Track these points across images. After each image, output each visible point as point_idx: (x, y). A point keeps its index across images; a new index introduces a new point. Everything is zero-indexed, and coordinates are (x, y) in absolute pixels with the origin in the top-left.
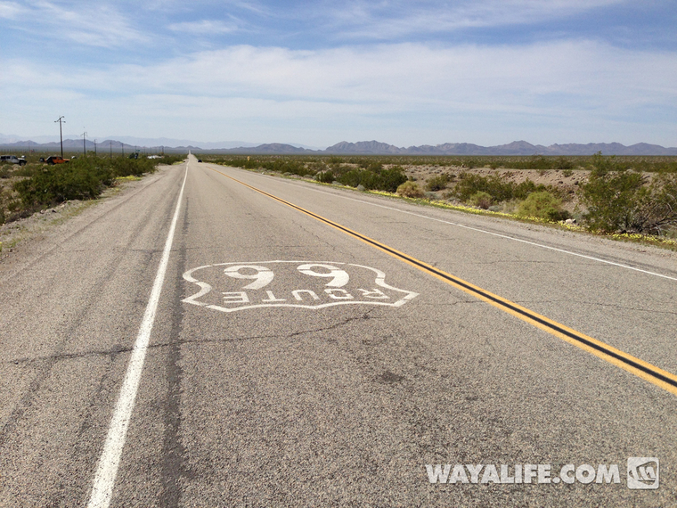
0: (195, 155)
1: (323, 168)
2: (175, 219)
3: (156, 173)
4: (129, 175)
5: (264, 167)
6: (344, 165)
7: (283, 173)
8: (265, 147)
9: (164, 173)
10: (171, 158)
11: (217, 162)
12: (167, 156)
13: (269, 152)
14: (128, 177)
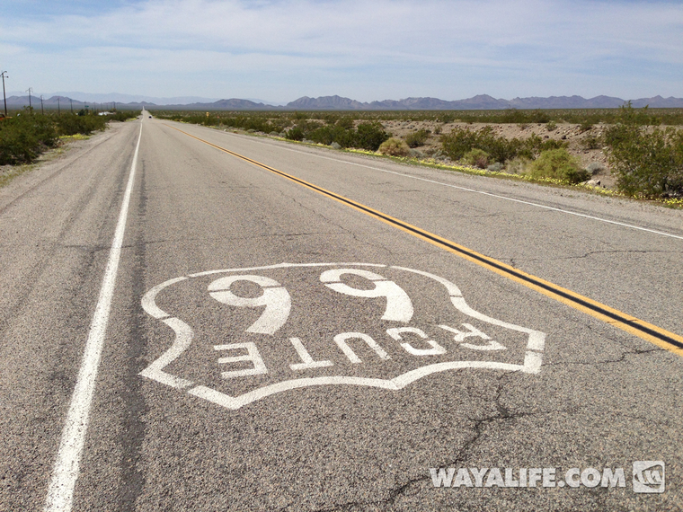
0: (149, 111)
1: (288, 124)
2: (129, 191)
3: (106, 130)
4: (75, 133)
5: (225, 123)
6: (310, 120)
7: (246, 130)
8: (224, 102)
9: (116, 130)
10: (123, 114)
11: (173, 119)
12: (119, 113)
13: (228, 108)
14: (74, 136)
